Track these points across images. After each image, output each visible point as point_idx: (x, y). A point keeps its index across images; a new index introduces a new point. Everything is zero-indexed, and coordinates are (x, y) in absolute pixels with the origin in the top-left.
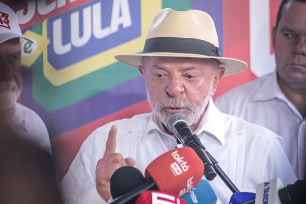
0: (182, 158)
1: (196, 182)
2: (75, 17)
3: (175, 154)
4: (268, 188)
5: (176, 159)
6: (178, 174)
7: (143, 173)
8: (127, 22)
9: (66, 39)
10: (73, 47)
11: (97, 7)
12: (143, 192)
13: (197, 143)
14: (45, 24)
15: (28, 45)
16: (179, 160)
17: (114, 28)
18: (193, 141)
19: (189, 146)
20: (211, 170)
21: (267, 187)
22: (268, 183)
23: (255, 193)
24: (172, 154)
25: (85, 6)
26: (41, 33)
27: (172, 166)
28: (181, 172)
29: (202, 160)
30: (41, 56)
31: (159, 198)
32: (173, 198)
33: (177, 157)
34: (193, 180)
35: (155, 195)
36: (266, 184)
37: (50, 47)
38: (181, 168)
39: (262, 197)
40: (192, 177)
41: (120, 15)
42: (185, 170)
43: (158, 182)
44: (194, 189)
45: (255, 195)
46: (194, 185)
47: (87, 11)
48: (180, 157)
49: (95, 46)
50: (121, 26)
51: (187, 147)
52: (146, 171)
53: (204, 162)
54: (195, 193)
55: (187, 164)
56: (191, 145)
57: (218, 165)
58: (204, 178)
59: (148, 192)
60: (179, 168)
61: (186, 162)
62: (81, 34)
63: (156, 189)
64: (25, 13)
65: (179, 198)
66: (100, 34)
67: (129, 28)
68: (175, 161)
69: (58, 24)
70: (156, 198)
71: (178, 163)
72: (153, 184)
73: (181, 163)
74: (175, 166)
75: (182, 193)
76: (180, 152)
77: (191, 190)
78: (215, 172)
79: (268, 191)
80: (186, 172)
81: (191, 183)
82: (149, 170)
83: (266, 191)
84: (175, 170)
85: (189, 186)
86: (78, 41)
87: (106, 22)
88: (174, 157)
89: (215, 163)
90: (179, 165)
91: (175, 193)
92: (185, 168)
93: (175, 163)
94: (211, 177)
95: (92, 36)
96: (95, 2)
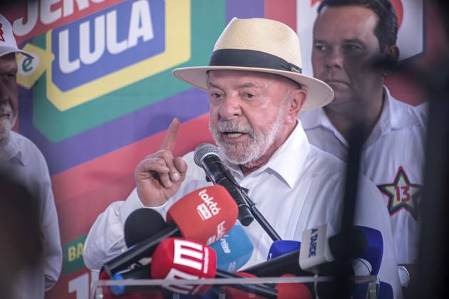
0: (212, 198)
1: (228, 227)
2: (84, 28)
3: (203, 194)
4: (316, 236)
5: (204, 199)
6: (206, 218)
7: (165, 218)
8: (148, 34)
9: (74, 54)
10: (82, 64)
11: (112, 16)
12: (164, 240)
13: (230, 181)
14: (49, 35)
15: (28, 62)
16: (208, 200)
17: (132, 41)
18: (225, 178)
19: (220, 184)
20: (248, 213)
21: (315, 234)
22: (316, 230)
23: (300, 240)
24: (200, 194)
25: (98, 15)
27: (200, 208)
28: (210, 215)
29: (236, 201)
31: (183, 247)
32: (199, 247)
33: (205, 197)
34: (224, 226)
35: (178, 243)
36: (314, 231)
38: (210, 211)
40: (224, 222)
41: (140, 25)
42: (214, 214)
43: (181, 228)
44: (225, 236)
45: (300, 243)
46: (226, 231)
47: (99, 21)
48: (210, 197)
49: (110, 63)
50: (140, 39)
51: (219, 186)
52: (168, 214)
53: (238, 204)
54: (227, 241)
55: (217, 206)
56: (222, 184)
57: (255, 208)
58: (238, 222)
59: (169, 240)
60: (207, 211)
61: (216, 204)
62: (92, 49)
63: (179, 235)
64: (25, 22)
65: (208, 247)
66: (116, 48)
67: (150, 42)
68: (203, 202)
69: (64, 36)
70: (180, 247)
71: (206, 204)
72: (177, 230)
73: (210, 204)
74: (203, 209)
75: (211, 241)
76: (210, 191)
77: (223, 237)
78: (252, 215)
79: (316, 239)
80: (217, 215)
81: (223, 229)
82: (171, 213)
83: (313, 239)
84: (203, 213)
85: (219, 232)
86: (88, 57)
87: (122, 34)
88: (202, 197)
89: (252, 204)
90: (208, 207)
91: (202, 241)
92: (215, 211)
93: (203, 205)
94: (246, 222)
95: (106, 50)
96: (110, 10)
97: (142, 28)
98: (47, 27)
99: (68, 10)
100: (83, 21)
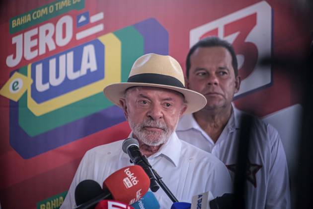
0: (133, 174)
1: (143, 193)
2: (52, 63)
3: (127, 171)
4: (201, 200)
5: (128, 174)
6: (129, 187)
8: (93, 67)
9: (46, 79)
10: (50, 85)
11: (70, 55)
12: (101, 201)
13: (145, 163)
14: (29, 67)
15: (16, 84)
16: (130, 175)
17: (83, 72)
18: (142, 161)
19: (138, 164)
20: (155, 183)
21: (200, 198)
22: (201, 196)
23: (191, 202)
24: (125, 171)
25: (62, 54)
26: (26, 74)
27: (125, 180)
28: (132, 185)
29: (149, 175)
30: (26, 93)
31: (114, 206)
32: (124, 206)
33: (128, 173)
34: (141, 192)
35: (110, 203)
36: (200, 196)
37: (33, 86)
38: (132, 182)
39: (197, 206)
40: (140, 190)
41: (89, 61)
42: (135, 184)
43: (112, 192)
44: (141, 199)
45: (190, 204)
46: (142, 196)
47: (62, 58)
48: (131, 173)
50: (89, 70)
51: (137, 166)
52: (104, 184)
53: (150, 177)
54: (143, 202)
55: (136, 179)
56: (140, 164)
57: (161, 180)
58: (150, 190)
59: (104, 201)
60: (130, 182)
61: (135, 178)
62: (57, 76)
63: (112, 198)
64: (14, 58)
65: (130, 206)
66: (73, 76)
67: (95, 72)
68: (127, 176)
69: (39, 68)
70: (111, 206)
71: (129, 178)
72: (109, 194)
73: (132, 178)
74: (127, 181)
75: (132, 202)
76: (131, 169)
77: (140, 200)
78: (158, 185)
79: (201, 202)
80: (136, 185)
81: (140, 194)
82: (107, 185)
83: (199, 202)
84: (127, 184)
85: (138, 196)
86: (55, 82)
87: (77, 67)
88: (127, 173)
89: (159, 178)
90: (130, 180)
91: (126, 202)
92: (135, 182)
93: (127, 178)
94: (155, 189)
95: (66, 77)
96: (69, 51)
97: (89, 63)
98: (29, 62)
99: (42, 51)
100: (52, 58)
